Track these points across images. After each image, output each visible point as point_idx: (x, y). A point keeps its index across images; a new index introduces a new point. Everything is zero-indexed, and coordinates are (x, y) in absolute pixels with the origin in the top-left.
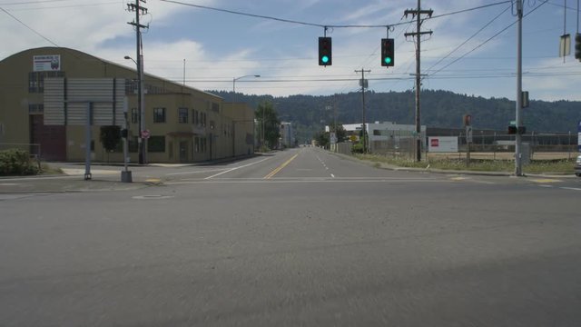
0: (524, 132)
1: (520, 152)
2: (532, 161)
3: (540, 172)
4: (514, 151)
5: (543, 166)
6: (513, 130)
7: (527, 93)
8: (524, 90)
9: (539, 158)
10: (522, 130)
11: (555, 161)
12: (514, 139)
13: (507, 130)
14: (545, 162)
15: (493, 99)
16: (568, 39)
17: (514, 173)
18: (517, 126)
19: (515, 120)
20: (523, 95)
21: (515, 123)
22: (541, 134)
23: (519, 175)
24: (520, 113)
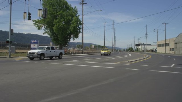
0: (11, 43)
1: (10, 49)
2: (16, 52)
3: (18, 56)
4: (8, 49)
5: (19, 54)
6: (8, 42)
7: (13, 30)
8: (12, 29)
9: (18, 52)
10: (11, 42)
11: (23, 53)
12: (8, 45)
13: (6, 42)
14: (20, 53)
15: (6, 31)
16: (26, 14)
17: (8, 57)
18: (9, 41)
19: (8, 39)
20: (12, 31)
21: (9, 40)
22: (22, 44)
23: (10, 57)
24: (10, 36)
